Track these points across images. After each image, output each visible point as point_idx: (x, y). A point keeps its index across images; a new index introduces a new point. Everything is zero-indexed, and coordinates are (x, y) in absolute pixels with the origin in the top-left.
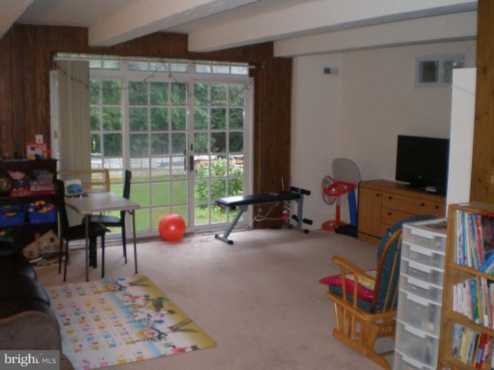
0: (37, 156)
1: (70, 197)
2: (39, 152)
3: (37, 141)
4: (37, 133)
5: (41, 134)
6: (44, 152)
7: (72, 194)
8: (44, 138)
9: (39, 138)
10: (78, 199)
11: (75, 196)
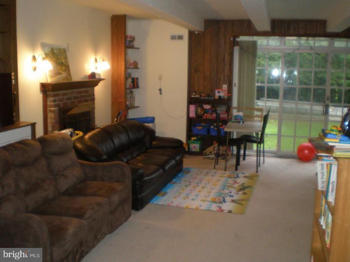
0: (220, 97)
1: (234, 122)
2: (222, 94)
3: (224, 88)
4: (224, 83)
5: (226, 84)
6: (225, 94)
7: (236, 121)
8: (228, 87)
9: (225, 87)
10: (239, 124)
11: (237, 122)
